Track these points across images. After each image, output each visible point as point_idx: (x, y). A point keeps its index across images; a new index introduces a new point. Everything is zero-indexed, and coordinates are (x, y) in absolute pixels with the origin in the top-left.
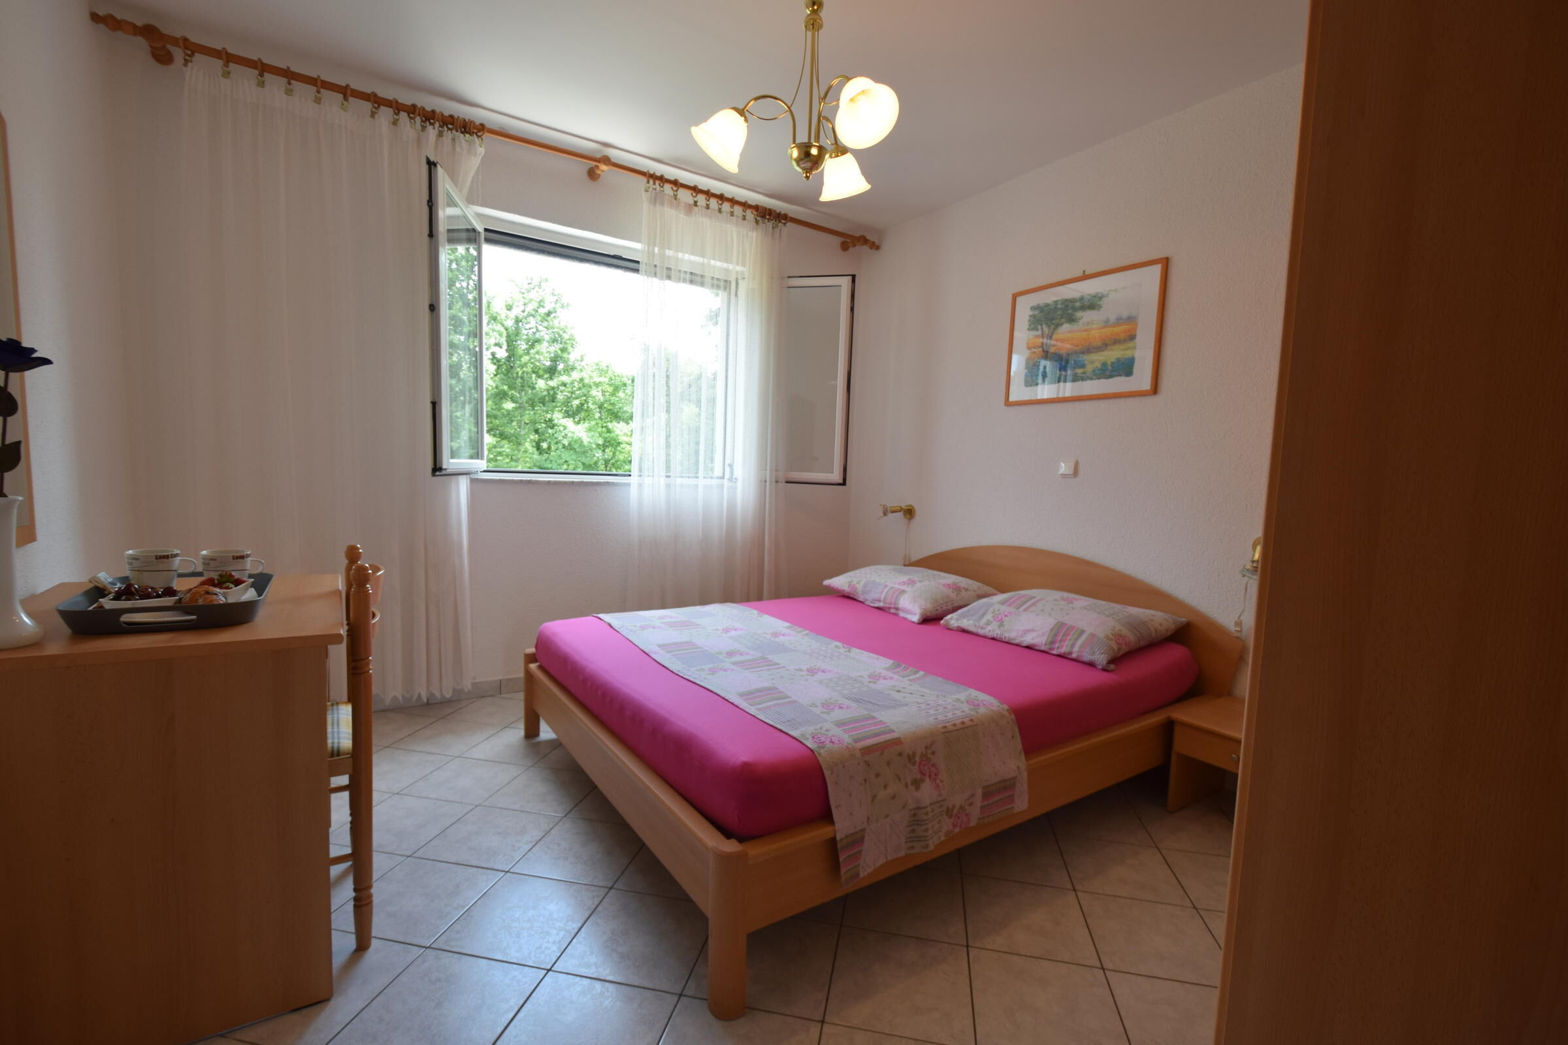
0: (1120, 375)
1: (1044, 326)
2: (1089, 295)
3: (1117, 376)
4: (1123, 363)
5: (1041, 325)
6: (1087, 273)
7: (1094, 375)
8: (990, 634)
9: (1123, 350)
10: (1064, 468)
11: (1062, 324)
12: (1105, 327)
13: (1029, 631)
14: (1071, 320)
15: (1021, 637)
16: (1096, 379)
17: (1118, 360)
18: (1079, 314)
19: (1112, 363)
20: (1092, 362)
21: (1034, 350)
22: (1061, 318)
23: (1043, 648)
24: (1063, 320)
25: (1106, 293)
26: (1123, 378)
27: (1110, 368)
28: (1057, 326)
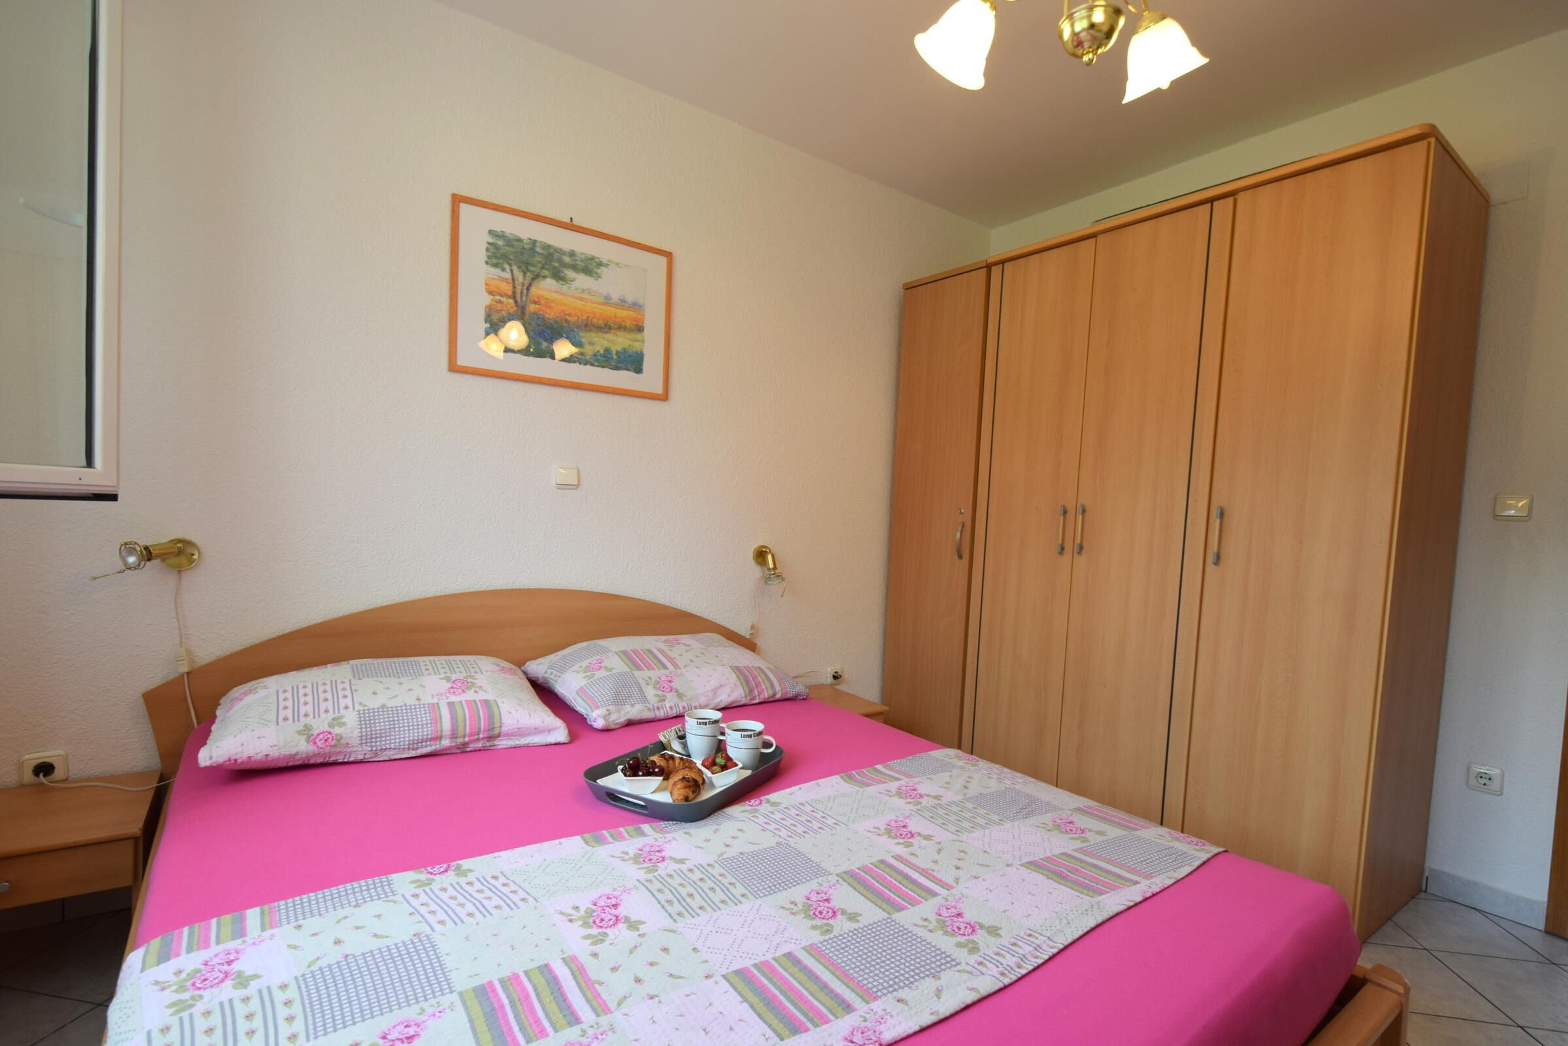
0: (628, 370)
1: (515, 268)
2: (582, 254)
3: (625, 369)
4: (630, 356)
5: (510, 265)
6: (576, 222)
7: (597, 360)
8: (674, 711)
9: (630, 340)
10: (561, 473)
11: (545, 277)
12: (605, 304)
13: (717, 688)
14: (558, 276)
15: (714, 699)
16: (597, 366)
17: (625, 351)
18: (570, 274)
19: (617, 352)
20: (592, 344)
21: (498, 298)
22: (543, 268)
23: (744, 701)
24: (545, 272)
25: (605, 261)
26: (632, 374)
27: (615, 357)
28: (537, 277)
